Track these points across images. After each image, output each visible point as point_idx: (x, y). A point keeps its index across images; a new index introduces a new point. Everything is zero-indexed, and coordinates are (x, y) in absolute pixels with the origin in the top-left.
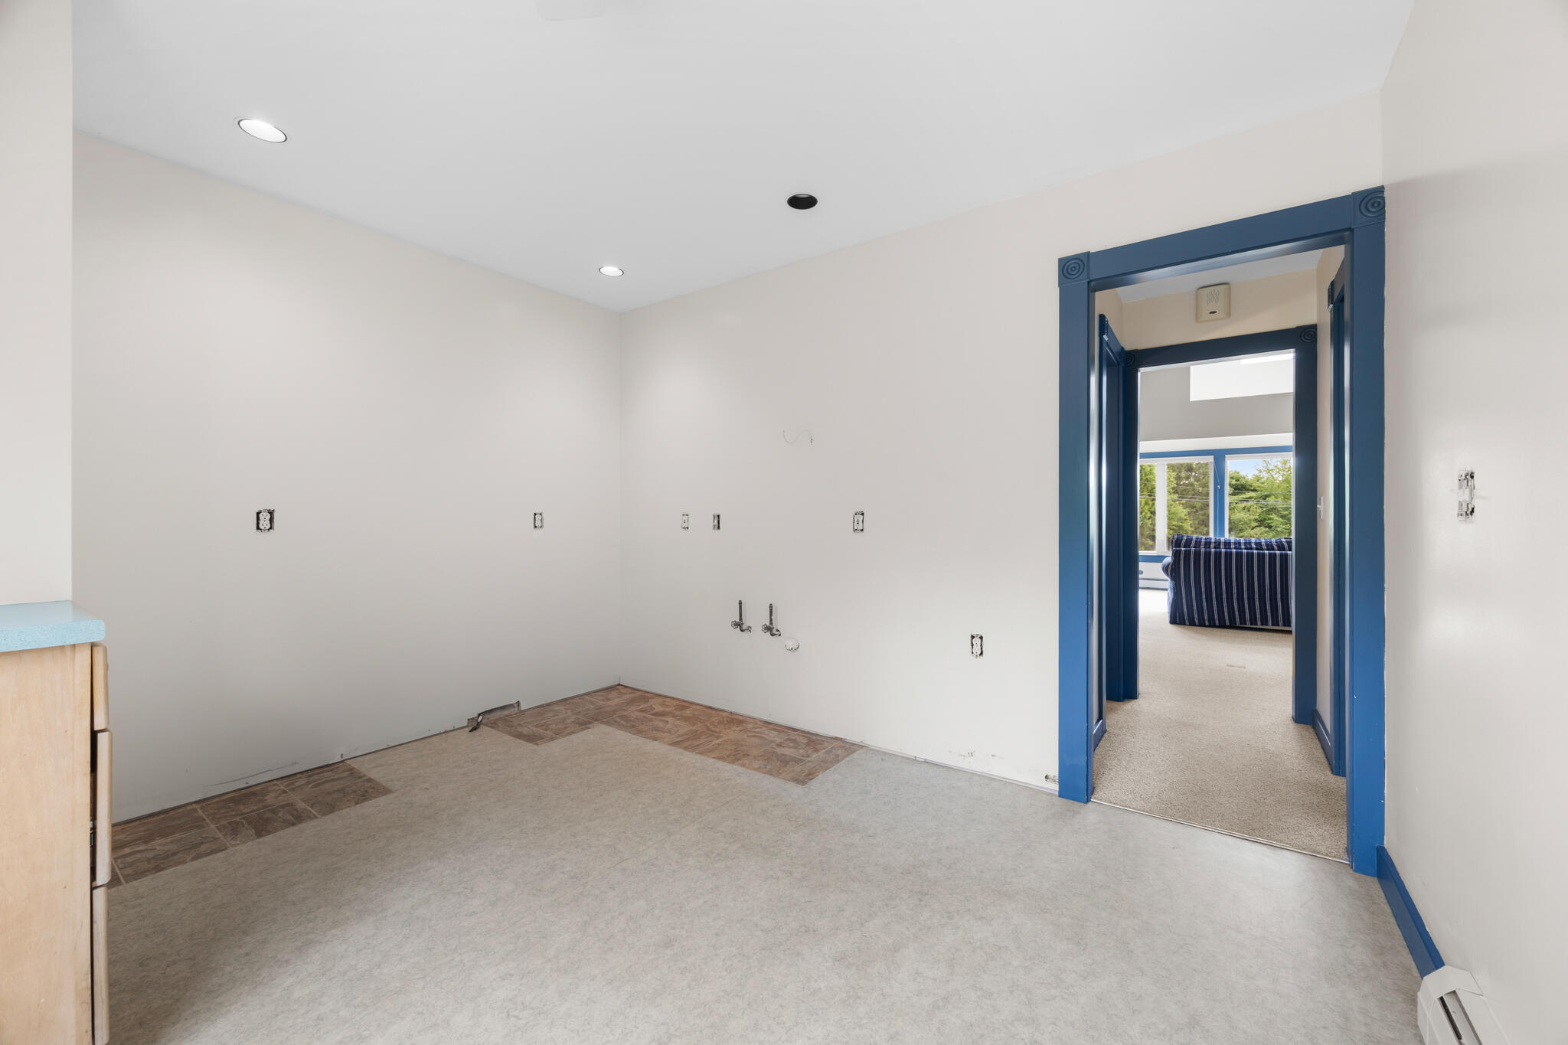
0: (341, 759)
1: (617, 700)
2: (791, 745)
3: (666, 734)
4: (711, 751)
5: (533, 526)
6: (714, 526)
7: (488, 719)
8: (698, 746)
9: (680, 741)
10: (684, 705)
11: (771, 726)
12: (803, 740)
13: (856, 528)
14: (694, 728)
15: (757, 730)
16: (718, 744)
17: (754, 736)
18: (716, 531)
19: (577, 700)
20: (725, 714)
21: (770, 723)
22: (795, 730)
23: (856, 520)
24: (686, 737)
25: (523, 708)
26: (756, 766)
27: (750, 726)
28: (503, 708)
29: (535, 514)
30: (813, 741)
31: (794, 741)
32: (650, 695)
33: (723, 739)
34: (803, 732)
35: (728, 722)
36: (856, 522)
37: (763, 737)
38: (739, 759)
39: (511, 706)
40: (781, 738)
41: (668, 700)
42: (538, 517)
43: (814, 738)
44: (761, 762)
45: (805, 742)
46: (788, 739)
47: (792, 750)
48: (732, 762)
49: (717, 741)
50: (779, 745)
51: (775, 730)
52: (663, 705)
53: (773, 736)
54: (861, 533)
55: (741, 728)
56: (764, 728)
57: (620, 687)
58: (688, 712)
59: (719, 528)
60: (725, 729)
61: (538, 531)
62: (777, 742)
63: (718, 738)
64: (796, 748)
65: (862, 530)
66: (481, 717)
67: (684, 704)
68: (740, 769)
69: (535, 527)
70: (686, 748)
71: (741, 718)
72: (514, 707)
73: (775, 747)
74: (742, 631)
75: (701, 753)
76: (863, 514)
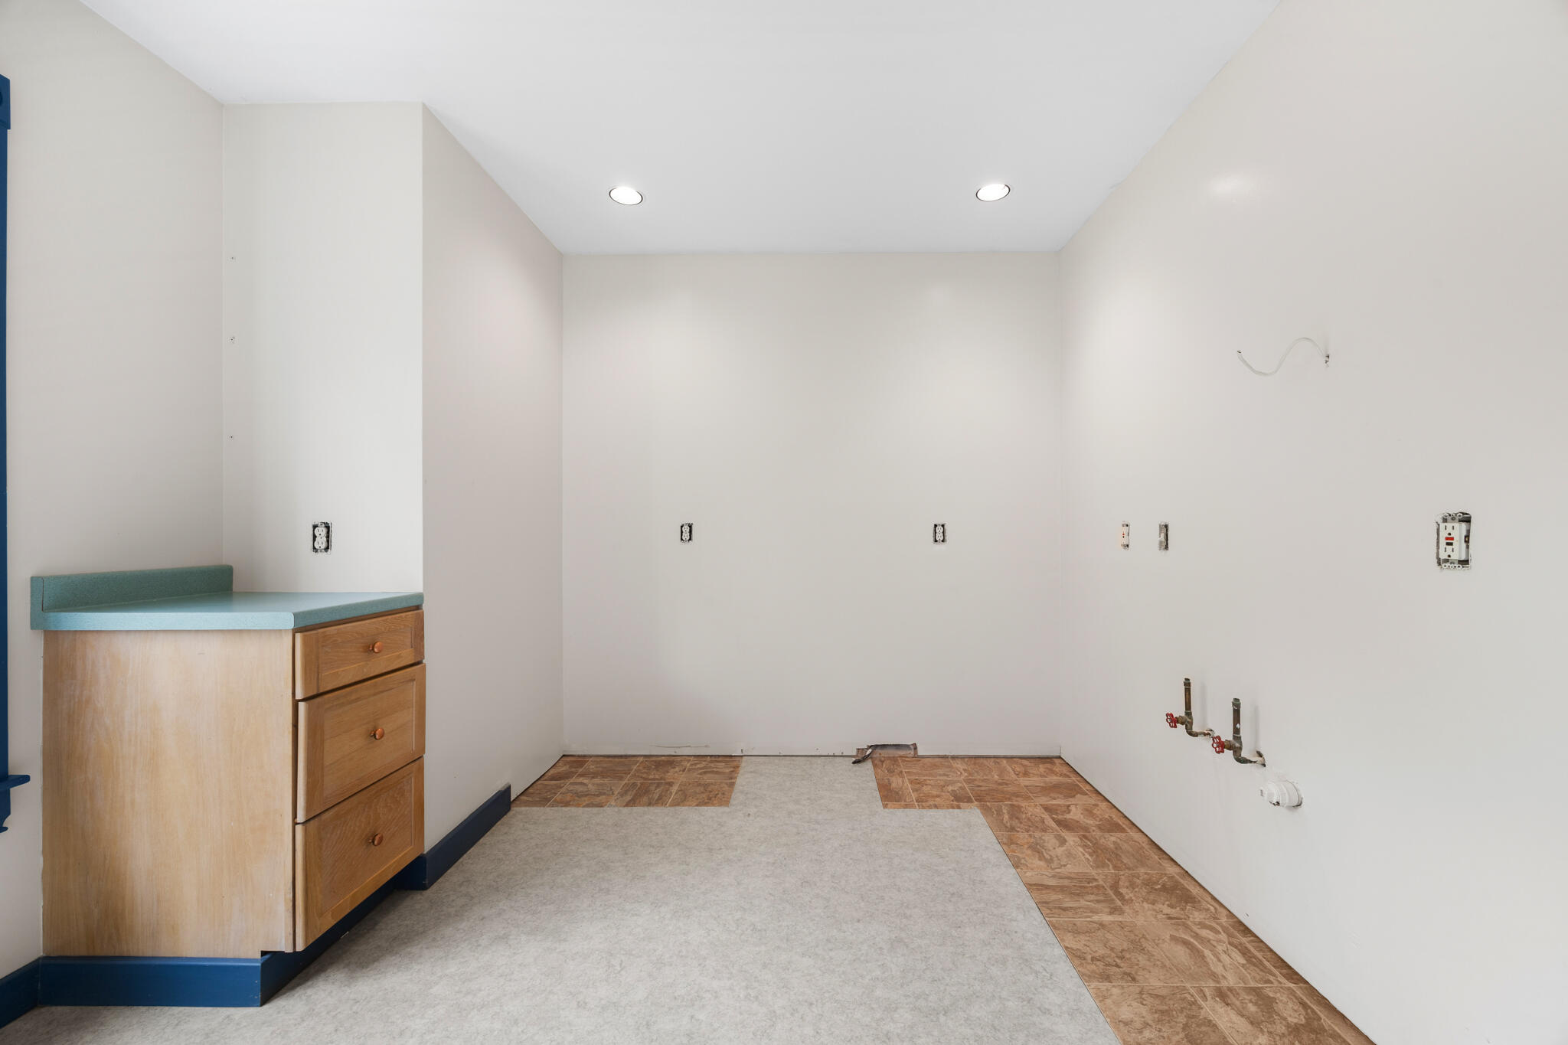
0: (741, 754)
1: (1036, 778)
2: (1252, 1008)
3: (1042, 863)
4: (1076, 931)
5: (932, 539)
6: (1161, 542)
7: (880, 754)
8: (1065, 909)
9: (1047, 887)
10: (1120, 823)
11: (1245, 940)
12: (1292, 1013)
13: (1443, 556)
14: (1094, 872)
15: (1204, 933)
16: (1102, 925)
17: (1185, 943)
18: (1163, 552)
19: (990, 763)
20: (1171, 870)
21: (1246, 931)
22: (1293, 975)
23: (1444, 534)
24: (1066, 882)
25: (921, 752)
26: (1125, 1013)
27: (1197, 916)
28: (897, 746)
29: (936, 526)
30: (1320, 1031)
31: (1267, 1004)
32: (1087, 788)
33: (1120, 918)
34: (1312, 991)
35: (1164, 888)
36: (1443, 542)
37: (1203, 957)
38: (1106, 978)
39: (907, 747)
40: (1243, 979)
41: (1103, 805)
42: (939, 529)
43: (1327, 1021)
44: (1144, 1011)
45: (1292, 1020)
46: (1256, 991)
47: (1242, 1024)
48: (1086, 977)
49: (1107, 918)
50: (1222, 995)
51: (1244, 952)
52: (1089, 812)
53: (1228, 966)
54: (1461, 572)
55: (1172, 912)
56: (1223, 936)
57: (1060, 761)
58: (1111, 839)
59: (1167, 547)
60: (1146, 900)
61: (940, 547)
62: (1224, 984)
63: (1114, 910)
64: (1254, 1022)
65: (1465, 562)
66: (870, 750)
67: (1121, 821)
68: (1089, 1002)
69: (936, 541)
70: (1042, 905)
71: (1195, 891)
72: (910, 749)
73: (1208, 993)
74: (1191, 734)
75: (1054, 927)
76: (1466, 519)
